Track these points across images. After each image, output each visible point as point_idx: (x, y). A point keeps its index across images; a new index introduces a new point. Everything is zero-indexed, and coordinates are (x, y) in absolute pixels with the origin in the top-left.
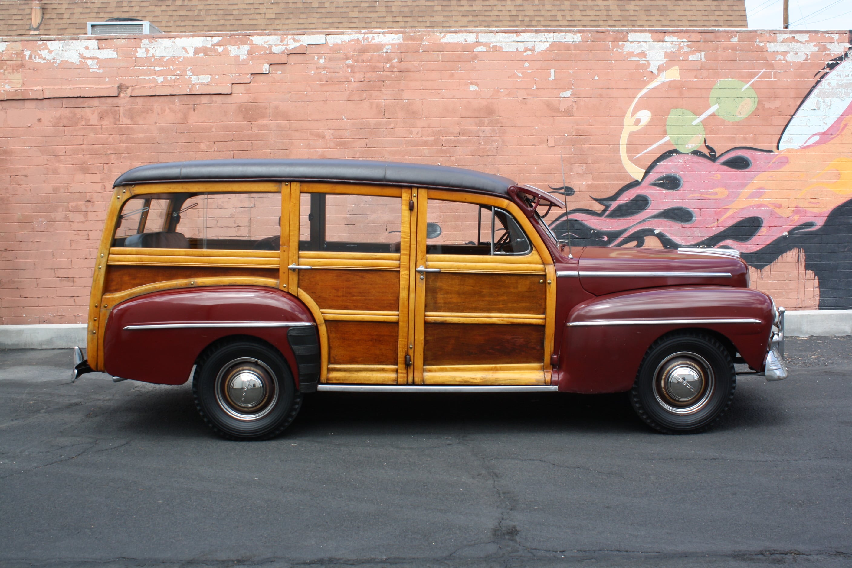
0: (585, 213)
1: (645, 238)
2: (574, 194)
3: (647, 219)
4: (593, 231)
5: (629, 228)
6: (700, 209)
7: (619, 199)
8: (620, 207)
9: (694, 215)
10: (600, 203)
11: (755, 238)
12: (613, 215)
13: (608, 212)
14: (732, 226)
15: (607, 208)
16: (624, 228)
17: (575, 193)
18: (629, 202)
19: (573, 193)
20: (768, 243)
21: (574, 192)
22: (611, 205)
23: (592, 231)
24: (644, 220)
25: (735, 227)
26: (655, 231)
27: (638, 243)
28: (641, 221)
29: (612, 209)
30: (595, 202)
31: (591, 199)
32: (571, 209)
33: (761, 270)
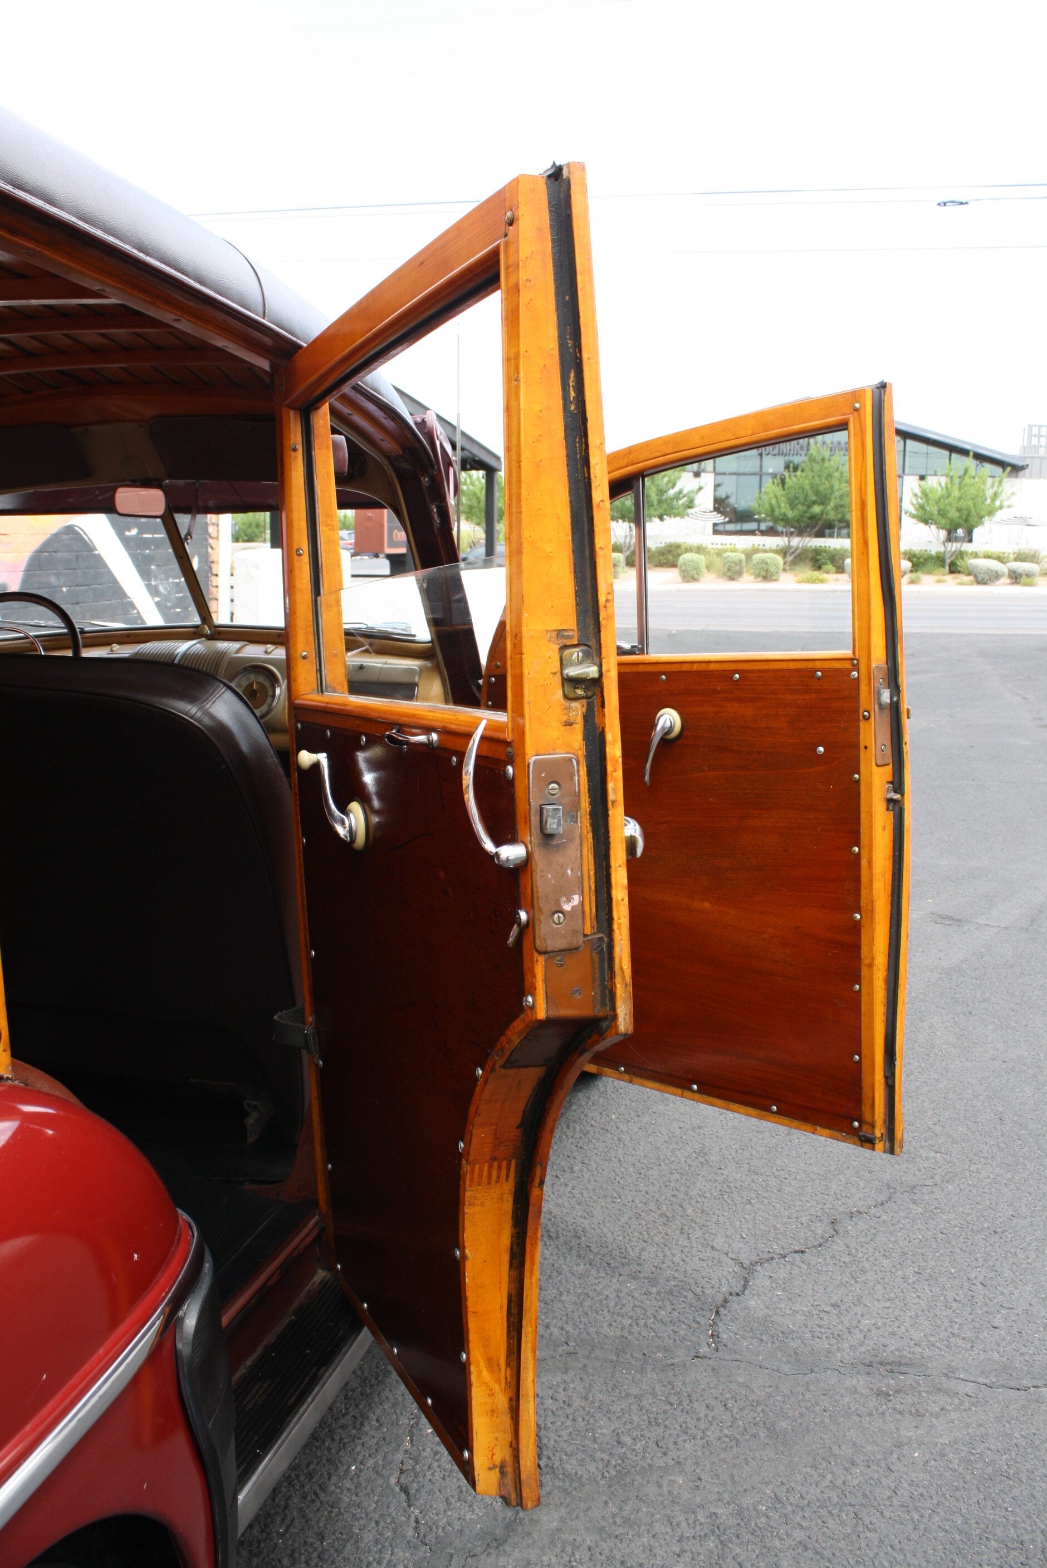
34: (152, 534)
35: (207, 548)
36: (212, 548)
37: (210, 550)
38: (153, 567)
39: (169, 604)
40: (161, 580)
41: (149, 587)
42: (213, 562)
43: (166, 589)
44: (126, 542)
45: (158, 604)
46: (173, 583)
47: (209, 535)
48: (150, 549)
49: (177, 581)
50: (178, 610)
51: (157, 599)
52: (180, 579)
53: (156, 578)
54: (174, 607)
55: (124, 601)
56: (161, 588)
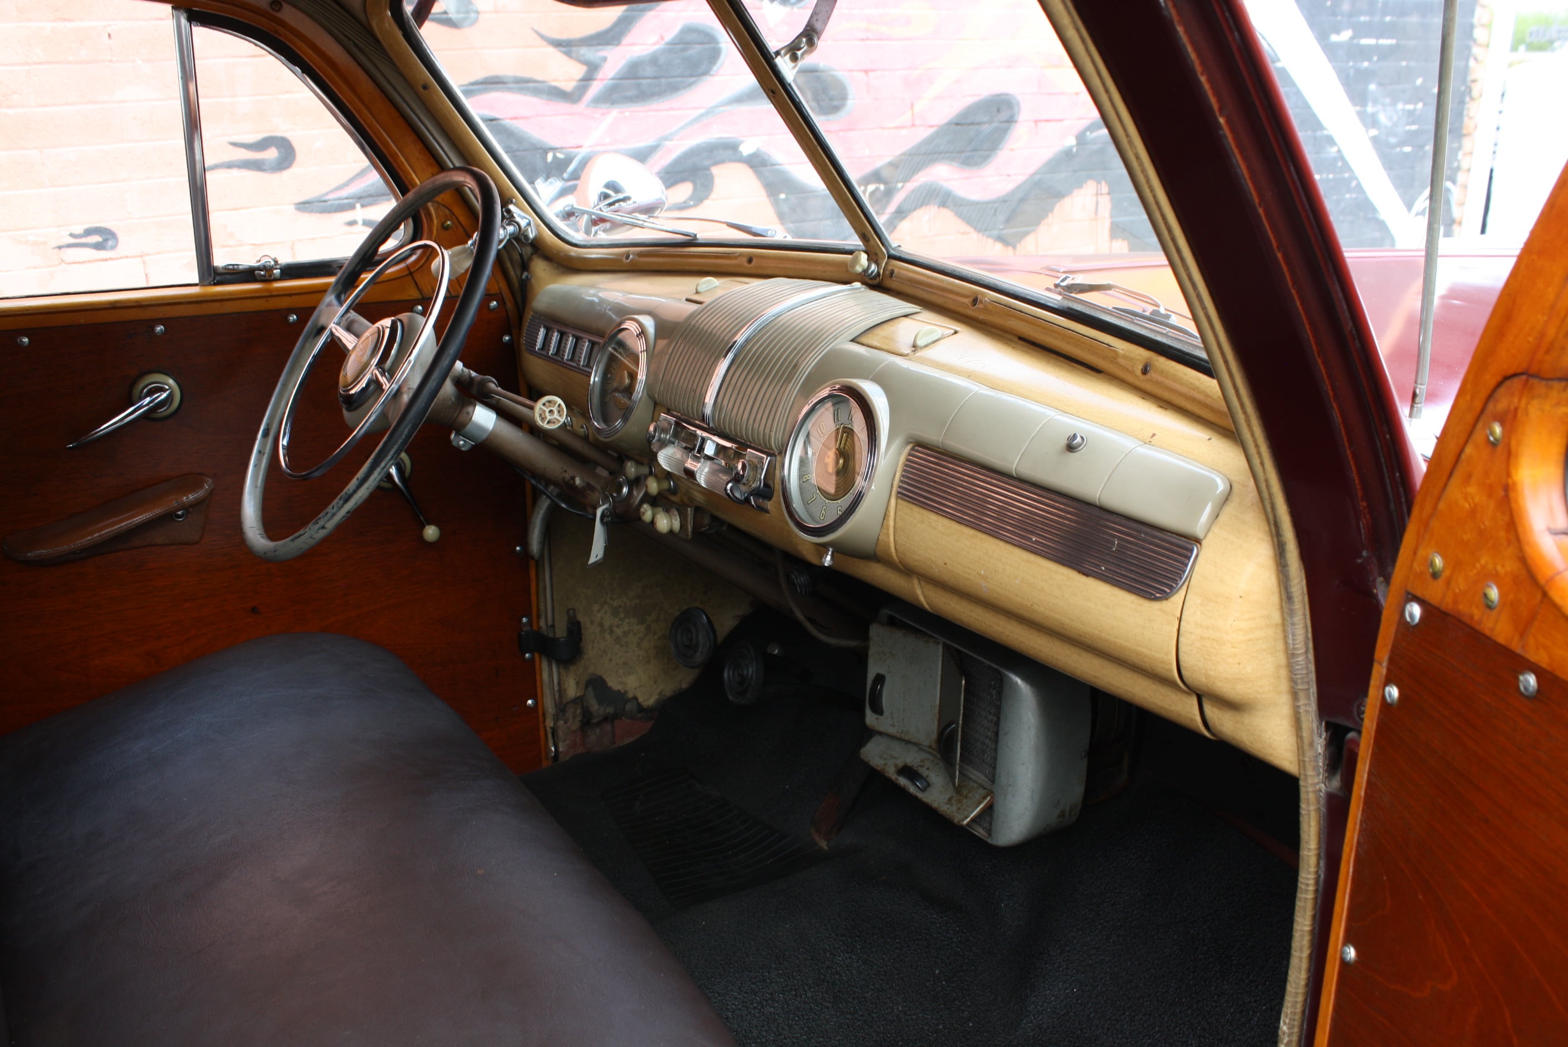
0: (521, 90)
1: (715, 170)
2: (477, 19)
3: (717, 107)
4: (555, 157)
5: (666, 138)
6: (866, 72)
7: (627, 40)
8: (633, 71)
9: (852, 92)
10: (568, 54)
11: (1002, 155)
12: (613, 96)
13: (596, 88)
14: (949, 124)
15: (592, 69)
16: (650, 142)
17: (481, 17)
18: (664, 51)
19: (473, 15)
20: (1031, 170)
21: (478, 12)
22: (605, 59)
23: (550, 157)
24: (710, 112)
25: (957, 124)
26: (741, 148)
27: (695, 189)
28: (702, 116)
29: (611, 75)
30: (551, 50)
31: (539, 41)
32: (473, 79)
33: (1014, 247)
34: (1378, 38)
35: (1467, 60)
36: (1476, 59)
37: (1472, 63)
38: (1372, 87)
39: (1393, 140)
40: (1384, 105)
41: (1362, 115)
42: (1474, 81)
43: (1390, 119)
44: (1330, 50)
45: (1375, 140)
46: (1403, 110)
47: (1475, 41)
48: (1370, 60)
49: (1410, 107)
50: (1407, 149)
51: (1374, 132)
52: (1416, 104)
53: (1375, 102)
54: (1402, 144)
55: (1318, 133)
56: (1382, 118)
